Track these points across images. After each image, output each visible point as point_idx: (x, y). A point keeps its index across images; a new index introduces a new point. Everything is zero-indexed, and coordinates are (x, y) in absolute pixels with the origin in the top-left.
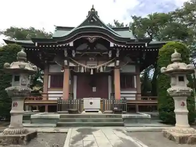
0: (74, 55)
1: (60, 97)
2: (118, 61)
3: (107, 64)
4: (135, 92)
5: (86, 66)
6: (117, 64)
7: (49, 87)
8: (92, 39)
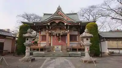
0: (50, 28)
1: (45, 45)
2: (68, 30)
3: (64, 31)
4: (78, 43)
5: (55, 33)
6: (68, 32)
7: (41, 41)
8: (57, 22)
